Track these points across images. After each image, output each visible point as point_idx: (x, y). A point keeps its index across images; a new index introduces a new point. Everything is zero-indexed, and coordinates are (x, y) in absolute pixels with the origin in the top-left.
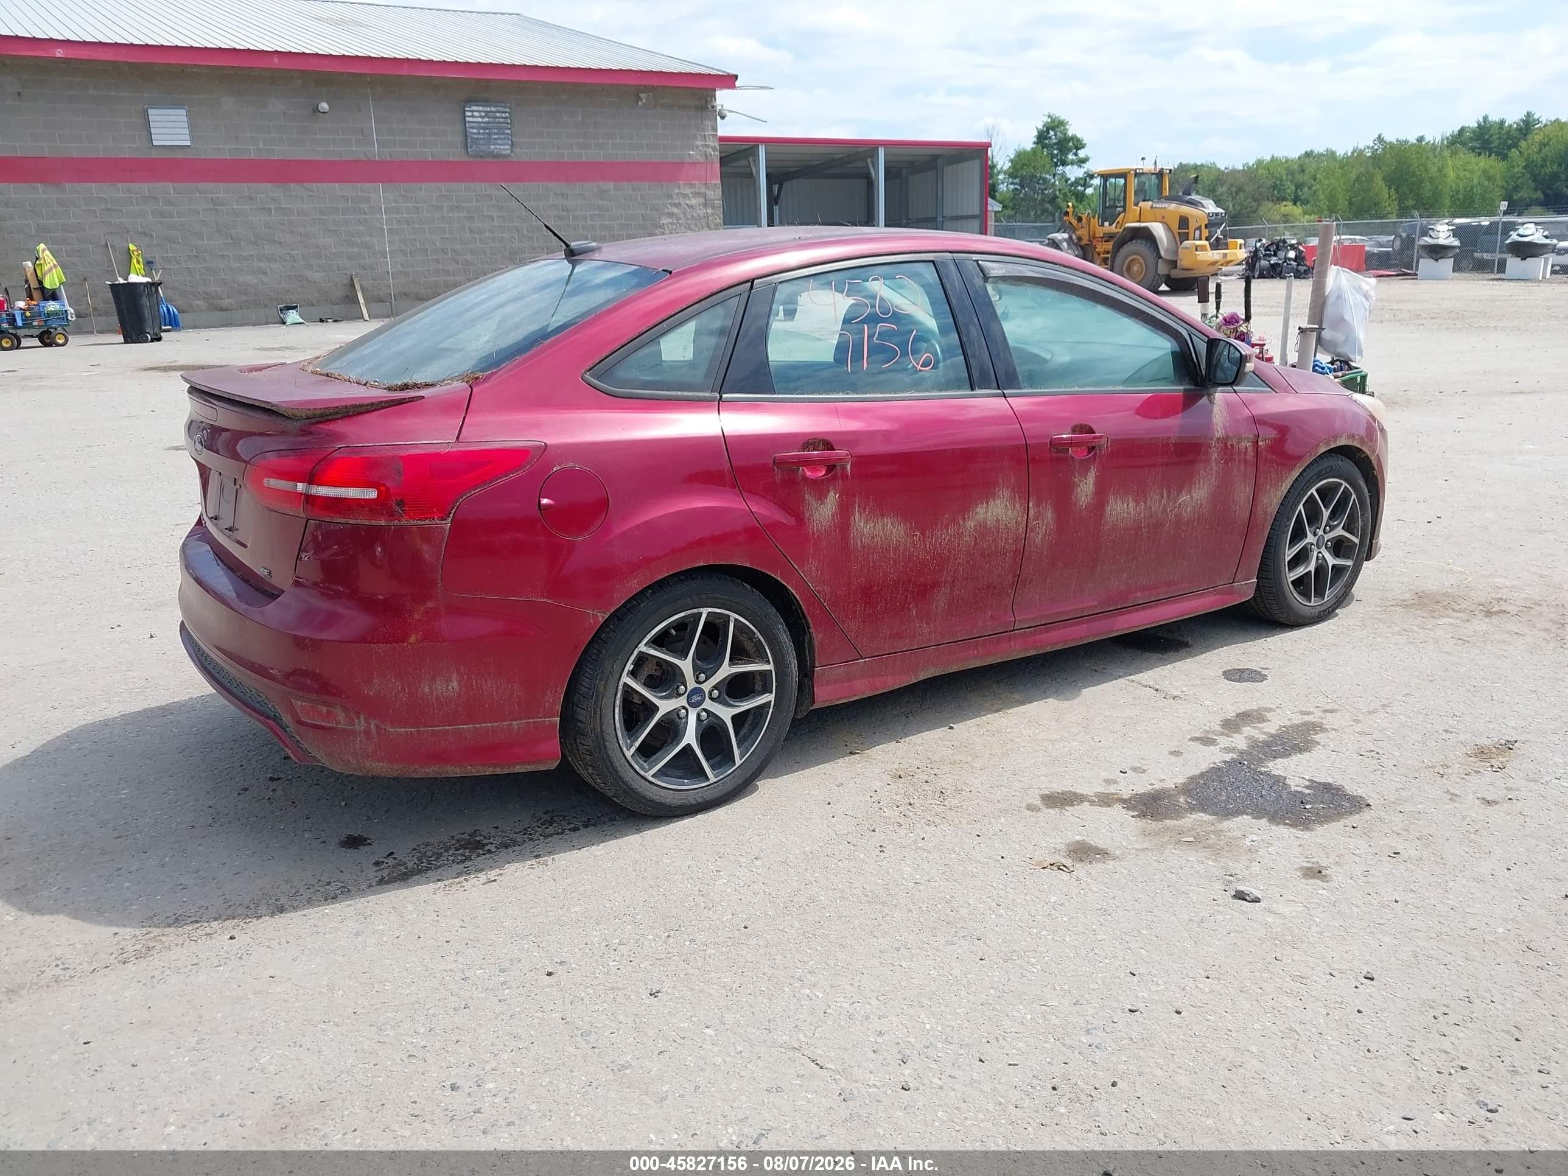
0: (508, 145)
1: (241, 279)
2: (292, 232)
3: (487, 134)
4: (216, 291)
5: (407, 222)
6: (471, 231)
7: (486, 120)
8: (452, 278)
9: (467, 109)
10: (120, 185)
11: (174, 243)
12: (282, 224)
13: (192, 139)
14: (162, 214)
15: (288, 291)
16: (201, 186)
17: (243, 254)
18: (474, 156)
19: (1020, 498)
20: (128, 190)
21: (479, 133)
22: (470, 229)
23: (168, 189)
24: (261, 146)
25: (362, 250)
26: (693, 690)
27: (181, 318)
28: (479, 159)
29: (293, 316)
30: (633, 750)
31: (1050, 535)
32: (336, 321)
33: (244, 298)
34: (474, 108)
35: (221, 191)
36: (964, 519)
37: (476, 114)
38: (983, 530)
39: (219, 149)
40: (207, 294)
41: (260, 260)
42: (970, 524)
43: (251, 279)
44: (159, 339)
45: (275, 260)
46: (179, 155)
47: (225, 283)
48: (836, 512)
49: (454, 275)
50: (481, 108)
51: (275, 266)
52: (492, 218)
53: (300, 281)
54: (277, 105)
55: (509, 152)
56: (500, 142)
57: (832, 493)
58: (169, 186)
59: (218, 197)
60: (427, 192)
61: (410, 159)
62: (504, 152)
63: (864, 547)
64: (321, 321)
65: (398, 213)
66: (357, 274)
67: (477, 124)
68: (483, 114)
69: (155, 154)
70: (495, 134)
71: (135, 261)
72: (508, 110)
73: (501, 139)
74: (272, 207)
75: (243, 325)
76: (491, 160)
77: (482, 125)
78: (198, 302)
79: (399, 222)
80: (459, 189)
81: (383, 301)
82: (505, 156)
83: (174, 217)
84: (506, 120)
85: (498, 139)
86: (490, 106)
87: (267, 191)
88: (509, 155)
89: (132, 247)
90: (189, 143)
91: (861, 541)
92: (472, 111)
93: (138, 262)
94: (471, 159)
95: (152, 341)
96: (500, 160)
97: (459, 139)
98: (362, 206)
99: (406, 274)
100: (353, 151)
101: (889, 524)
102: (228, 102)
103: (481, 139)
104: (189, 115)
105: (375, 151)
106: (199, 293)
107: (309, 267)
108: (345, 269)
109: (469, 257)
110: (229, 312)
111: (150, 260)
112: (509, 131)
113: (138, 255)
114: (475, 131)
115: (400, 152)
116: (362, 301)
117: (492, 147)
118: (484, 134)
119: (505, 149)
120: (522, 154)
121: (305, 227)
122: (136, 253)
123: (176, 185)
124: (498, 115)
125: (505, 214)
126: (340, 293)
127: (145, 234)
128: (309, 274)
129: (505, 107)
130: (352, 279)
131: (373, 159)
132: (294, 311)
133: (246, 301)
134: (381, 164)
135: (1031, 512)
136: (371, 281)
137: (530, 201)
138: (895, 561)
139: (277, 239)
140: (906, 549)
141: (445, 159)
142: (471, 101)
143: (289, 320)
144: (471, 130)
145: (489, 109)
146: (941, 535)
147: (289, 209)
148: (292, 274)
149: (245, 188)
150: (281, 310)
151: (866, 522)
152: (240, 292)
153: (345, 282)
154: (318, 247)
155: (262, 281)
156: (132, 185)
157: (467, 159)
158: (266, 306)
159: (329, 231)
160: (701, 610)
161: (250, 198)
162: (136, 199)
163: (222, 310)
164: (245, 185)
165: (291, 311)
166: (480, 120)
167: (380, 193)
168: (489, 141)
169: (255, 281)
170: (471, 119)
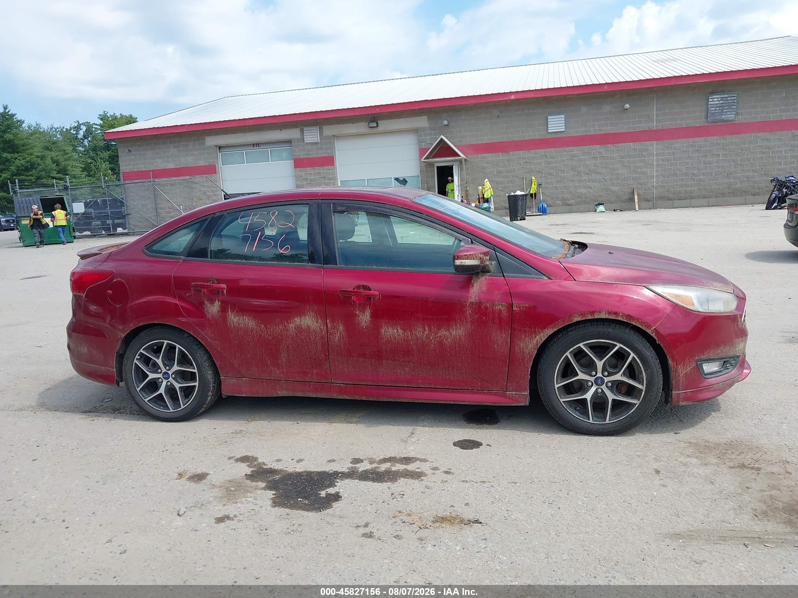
0: (733, 114)
1: (579, 191)
2: (606, 168)
3: (721, 109)
4: (567, 197)
5: (668, 161)
6: (705, 163)
7: (721, 102)
8: (690, 189)
9: (710, 97)
10: (532, 151)
11: (552, 175)
12: (602, 164)
13: (566, 128)
14: (548, 163)
15: (601, 196)
16: (567, 149)
17: (582, 179)
18: (712, 122)
19: (321, 317)
20: (535, 153)
21: (716, 110)
22: (704, 162)
23: (551, 151)
24: (597, 128)
25: (641, 175)
26: (164, 372)
27: (548, 210)
28: (714, 124)
29: (601, 208)
30: (139, 389)
31: (343, 338)
32: (621, 211)
33: (580, 200)
34: (715, 97)
35: (575, 150)
36: (288, 323)
37: (715, 100)
38: (299, 329)
39: (577, 131)
40: (563, 198)
41: (589, 182)
42: (292, 326)
43: (583, 191)
44: (524, 219)
45: (596, 181)
46: (559, 136)
47: (571, 193)
48: (219, 310)
49: (691, 187)
50: (718, 96)
51: (596, 184)
52: (718, 155)
53: (607, 191)
54: (607, 108)
55: (734, 118)
56: (729, 113)
57: (217, 302)
58: (553, 150)
59: (574, 154)
60: (679, 144)
61: (673, 127)
62: (730, 119)
63: (235, 328)
64: (614, 210)
65: (663, 155)
66: (637, 188)
67: (715, 105)
68: (720, 99)
69: (549, 136)
70: (726, 109)
71: (533, 184)
72: (736, 95)
73: (729, 112)
74: (598, 156)
75: (577, 212)
76: (722, 123)
77: (718, 105)
78: (558, 202)
79: (663, 160)
80: (700, 141)
81: (649, 201)
82: (731, 121)
83: (553, 164)
84: (734, 101)
85: (728, 112)
86: (725, 95)
87: (597, 149)
88: (734, 120)
89: (533, 178)
90: (564, 130)
91: (233, 325)
92: (713, 98)
93: (535, 185)
94: (709, 124)
95: (521, 220)
96: (728, 123)
97: (704, 114)
98: (643, 153)
99: (664, 187)
100: (644, 126)
101: (247, 319)
102: (584, 109)
103: (717, 113)
104: (566, 118)
105: (654, 125)
106: (559, 198)
107: (613, 184)
108: (631, 185)
109: (701, 177)
110: (571, 206)
111: (540, 183)
112: (735, 107)
113: (535, 181)
114: (713, 109)
115: (668, 124)
116: (636, 200)
117: (723, 116)
118: (719, 110)
119: (731, 116)
120: (741, 119)
121: (613, 164)
122: (534, 181)
123: (556, 149)
124: (729, 98)
125: (727, 153)
126: (626, 197)
127: (539, 172)
128: (612, 188)
129: (734, 94)
130: (634, 190)
131: (653, 129)
132: (602, 206)
133: (580, 201)
134: (657, 131)
135: (329, 325)
136: (644, 191)
137: (745, 144)
138: (252, 337)
139: (598, 171)
140: (257, 332)
141: (694, 125)
142: (713, 93)
143: (598, 210)
144: (711, 109)
145: (724, 96)
146: (276, 328)
147: (606, 156)
148: (604, 188)
149: (586, 148)
150: (596, 205)
151: (235, 317)
152: (578, 197)
153: (630, 191)
154: (618, 174)
155: (588, 191)
156: (537, 150)
157: (707, 124)
158: (589, 203)
159: (625, 167)
160: (164, 341)
161: (589, 153)
162: (538, 157)
163: (568, 205)
164: (587, 147)
165: (600, 206)
166: (717, 102)
167: (654, 147)
168: (722, 113)
169: (585, 191)
170: (712, 103)
